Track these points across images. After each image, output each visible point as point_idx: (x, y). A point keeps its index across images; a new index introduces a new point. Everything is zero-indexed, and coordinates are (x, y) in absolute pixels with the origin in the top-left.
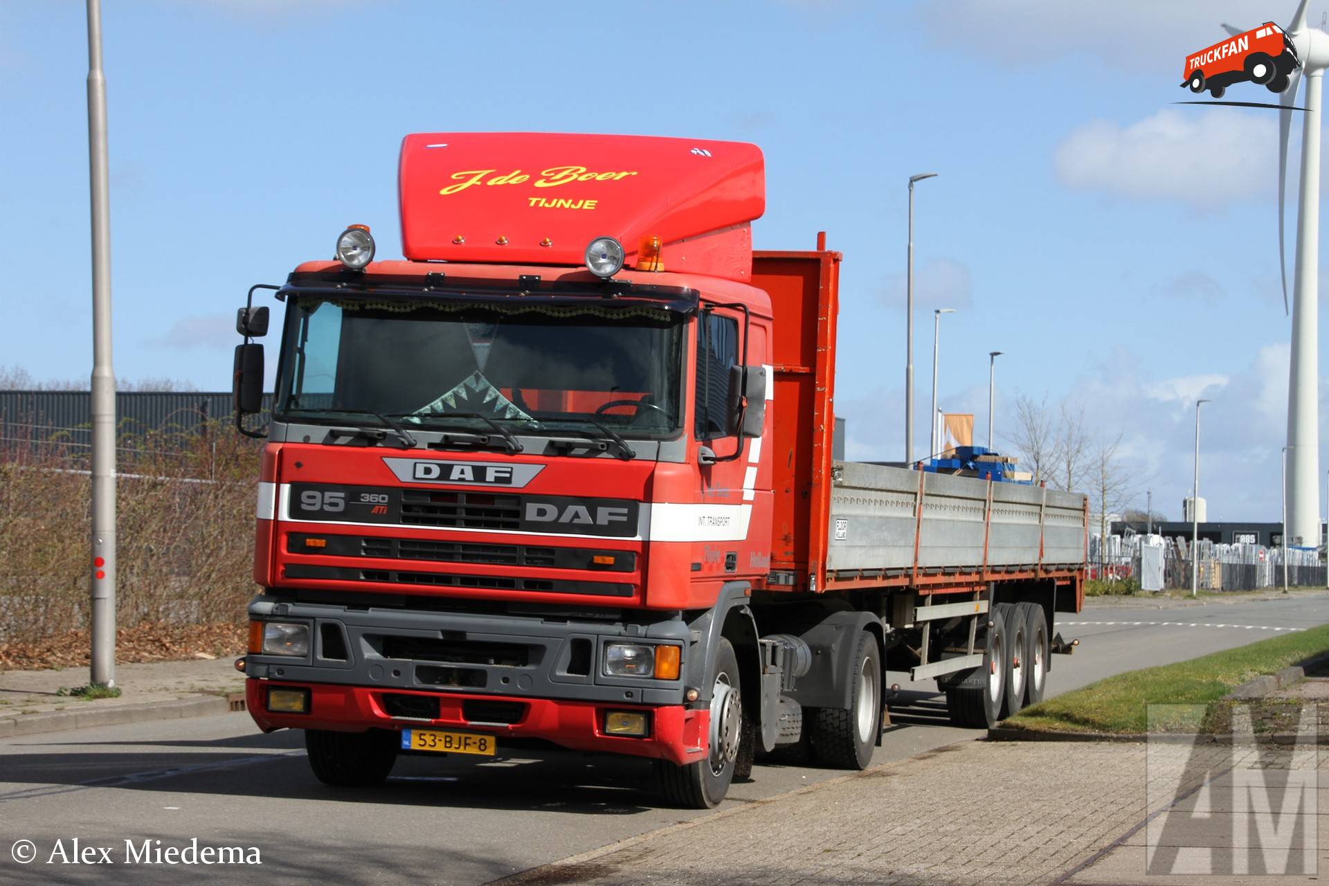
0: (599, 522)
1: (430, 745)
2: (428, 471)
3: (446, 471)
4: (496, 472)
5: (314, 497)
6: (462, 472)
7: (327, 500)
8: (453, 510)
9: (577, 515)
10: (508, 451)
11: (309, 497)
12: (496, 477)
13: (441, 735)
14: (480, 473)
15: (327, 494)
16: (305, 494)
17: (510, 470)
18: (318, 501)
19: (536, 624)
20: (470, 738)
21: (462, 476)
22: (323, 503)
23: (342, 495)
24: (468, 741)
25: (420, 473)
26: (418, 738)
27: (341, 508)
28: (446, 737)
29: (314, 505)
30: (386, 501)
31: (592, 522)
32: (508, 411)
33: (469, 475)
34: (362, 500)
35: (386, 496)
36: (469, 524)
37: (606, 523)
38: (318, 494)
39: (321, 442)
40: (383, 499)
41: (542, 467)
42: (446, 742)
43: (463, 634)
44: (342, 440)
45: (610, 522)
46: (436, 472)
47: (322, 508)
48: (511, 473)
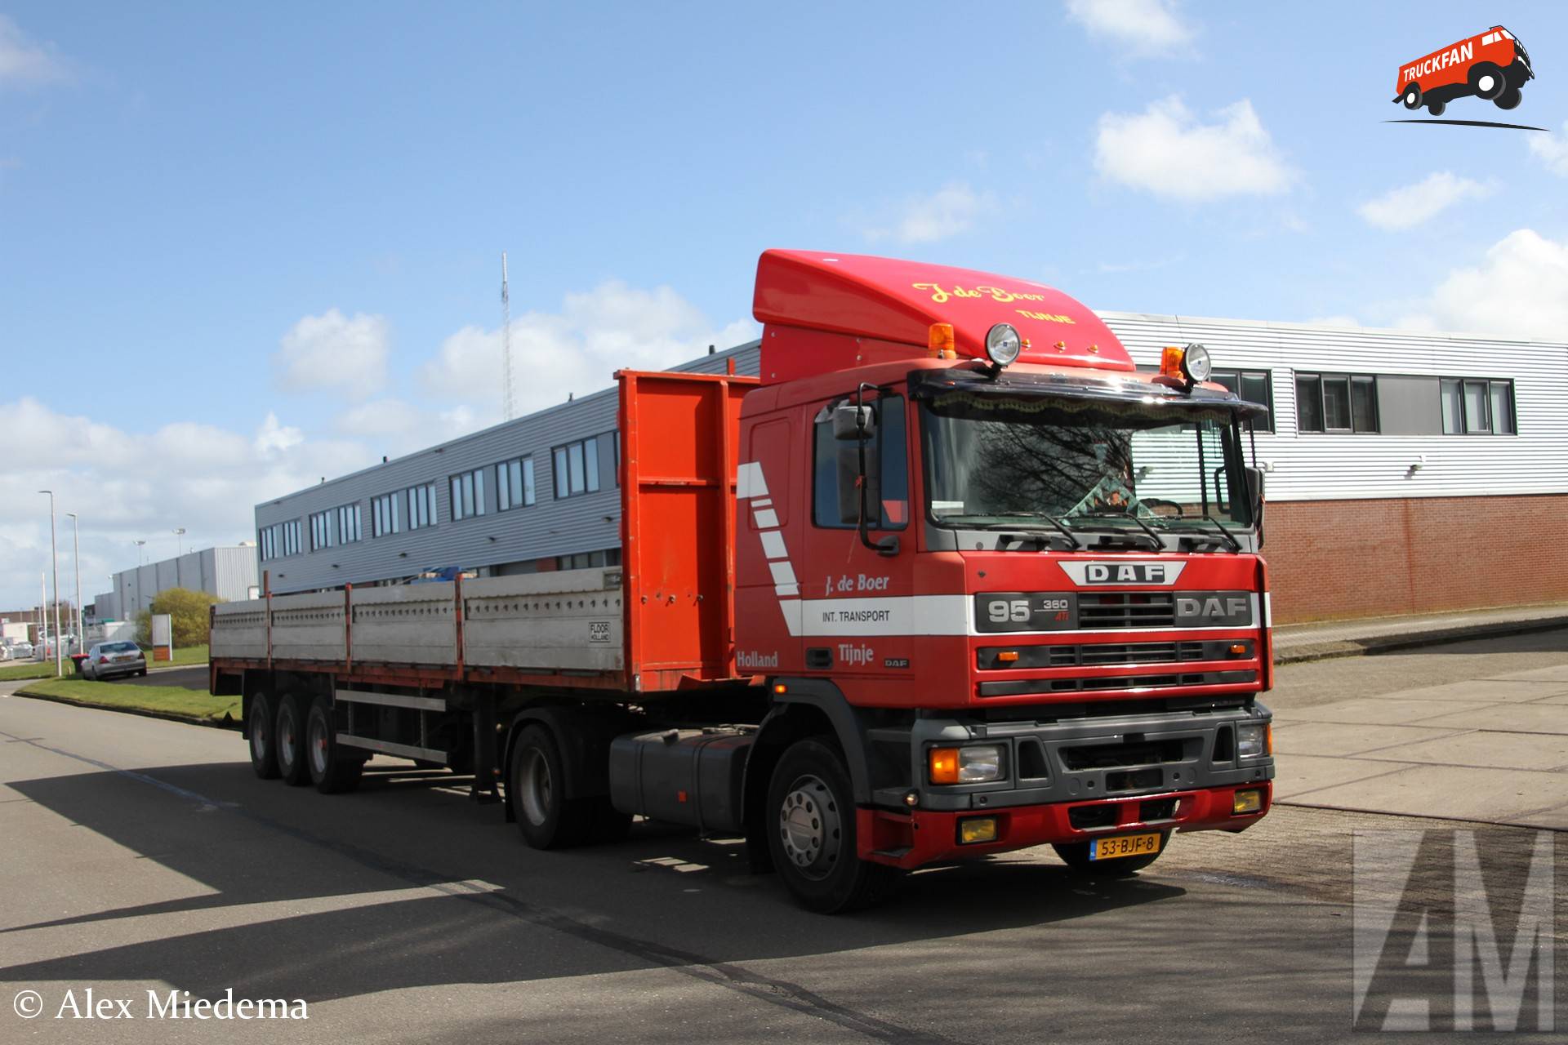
0: (1229, 614)
1: (1111, 853)
2: (1099, 573)
3: (1113, 571)
4: (1153, 570)
5: (1002, 608)
6: (1127, 573)
7: (1014, 610)
8: (1120, 612)
9: (1213, 608)
10: (1152, 550)
11: (997, 608)
12: (1154, 576)
13: (1119, 841)
14: (1140, 571)
15: (1014, 603)
16: (992, 605)
17: (1161, 568)
18: (1005, 611)
19: (1187, 717)
20: (1141, 839)
21: (1127, 577)
22: (1010, 613)
23: (1026, 603)
24: (1140, 842)
25: (1093, 577)
26: (1101, 847)
27: (1027, 617)
28: (1124, 841)
29: (1002, 615)
30: (1066, 606)
31: (1223, 614)
32: (1139, 511)
33: (1132, 576)
34: (1045, 607)
35: (1065, 601)
36: (1136, 624)
37: (1234, 614)
38: (1004, 604)
39: (994, 549)
40: (1064, 604)
41: (1185, 563)
42: (1123, 846)
43: (1141, 735)
44: (1013, 546)
45: (1237, 612)
46: (1105, 574)
47: (1010, 617)
48: (1163, 570)
